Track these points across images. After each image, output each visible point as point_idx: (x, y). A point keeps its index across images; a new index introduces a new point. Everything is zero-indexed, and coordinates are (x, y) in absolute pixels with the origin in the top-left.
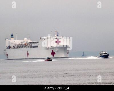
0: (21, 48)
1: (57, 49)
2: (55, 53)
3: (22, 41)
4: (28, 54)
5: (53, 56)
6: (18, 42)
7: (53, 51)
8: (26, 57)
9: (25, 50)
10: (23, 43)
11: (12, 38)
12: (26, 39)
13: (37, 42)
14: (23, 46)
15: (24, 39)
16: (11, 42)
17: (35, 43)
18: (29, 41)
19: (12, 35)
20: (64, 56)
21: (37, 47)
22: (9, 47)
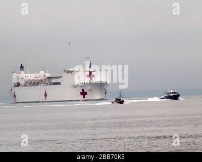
0: (36, 85)
1: (89, 88)
2: (86, 93)
3: (37, 75)
4: (46, 95)
5: (84, 97)
6: (31, 77)
7: (83, 90)
8: (43, 99)
9: (41, 89)
10: (39, 79)
11: (21, 70)
12: (42, 72)
13: (60, 77)
14: (38, 83)
15: (39, 73)
16: (20, 77)
17: (57, 77)
18: (48, 75)
19: (22, 67)
20: (100, 98)
21: (59, 84)
22: (18, 85)
